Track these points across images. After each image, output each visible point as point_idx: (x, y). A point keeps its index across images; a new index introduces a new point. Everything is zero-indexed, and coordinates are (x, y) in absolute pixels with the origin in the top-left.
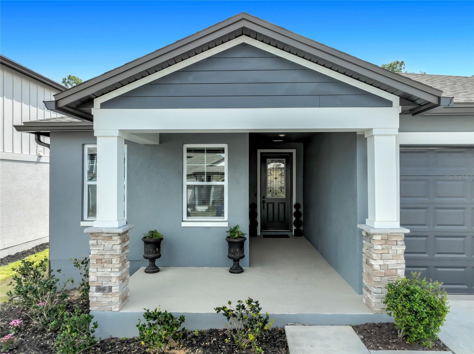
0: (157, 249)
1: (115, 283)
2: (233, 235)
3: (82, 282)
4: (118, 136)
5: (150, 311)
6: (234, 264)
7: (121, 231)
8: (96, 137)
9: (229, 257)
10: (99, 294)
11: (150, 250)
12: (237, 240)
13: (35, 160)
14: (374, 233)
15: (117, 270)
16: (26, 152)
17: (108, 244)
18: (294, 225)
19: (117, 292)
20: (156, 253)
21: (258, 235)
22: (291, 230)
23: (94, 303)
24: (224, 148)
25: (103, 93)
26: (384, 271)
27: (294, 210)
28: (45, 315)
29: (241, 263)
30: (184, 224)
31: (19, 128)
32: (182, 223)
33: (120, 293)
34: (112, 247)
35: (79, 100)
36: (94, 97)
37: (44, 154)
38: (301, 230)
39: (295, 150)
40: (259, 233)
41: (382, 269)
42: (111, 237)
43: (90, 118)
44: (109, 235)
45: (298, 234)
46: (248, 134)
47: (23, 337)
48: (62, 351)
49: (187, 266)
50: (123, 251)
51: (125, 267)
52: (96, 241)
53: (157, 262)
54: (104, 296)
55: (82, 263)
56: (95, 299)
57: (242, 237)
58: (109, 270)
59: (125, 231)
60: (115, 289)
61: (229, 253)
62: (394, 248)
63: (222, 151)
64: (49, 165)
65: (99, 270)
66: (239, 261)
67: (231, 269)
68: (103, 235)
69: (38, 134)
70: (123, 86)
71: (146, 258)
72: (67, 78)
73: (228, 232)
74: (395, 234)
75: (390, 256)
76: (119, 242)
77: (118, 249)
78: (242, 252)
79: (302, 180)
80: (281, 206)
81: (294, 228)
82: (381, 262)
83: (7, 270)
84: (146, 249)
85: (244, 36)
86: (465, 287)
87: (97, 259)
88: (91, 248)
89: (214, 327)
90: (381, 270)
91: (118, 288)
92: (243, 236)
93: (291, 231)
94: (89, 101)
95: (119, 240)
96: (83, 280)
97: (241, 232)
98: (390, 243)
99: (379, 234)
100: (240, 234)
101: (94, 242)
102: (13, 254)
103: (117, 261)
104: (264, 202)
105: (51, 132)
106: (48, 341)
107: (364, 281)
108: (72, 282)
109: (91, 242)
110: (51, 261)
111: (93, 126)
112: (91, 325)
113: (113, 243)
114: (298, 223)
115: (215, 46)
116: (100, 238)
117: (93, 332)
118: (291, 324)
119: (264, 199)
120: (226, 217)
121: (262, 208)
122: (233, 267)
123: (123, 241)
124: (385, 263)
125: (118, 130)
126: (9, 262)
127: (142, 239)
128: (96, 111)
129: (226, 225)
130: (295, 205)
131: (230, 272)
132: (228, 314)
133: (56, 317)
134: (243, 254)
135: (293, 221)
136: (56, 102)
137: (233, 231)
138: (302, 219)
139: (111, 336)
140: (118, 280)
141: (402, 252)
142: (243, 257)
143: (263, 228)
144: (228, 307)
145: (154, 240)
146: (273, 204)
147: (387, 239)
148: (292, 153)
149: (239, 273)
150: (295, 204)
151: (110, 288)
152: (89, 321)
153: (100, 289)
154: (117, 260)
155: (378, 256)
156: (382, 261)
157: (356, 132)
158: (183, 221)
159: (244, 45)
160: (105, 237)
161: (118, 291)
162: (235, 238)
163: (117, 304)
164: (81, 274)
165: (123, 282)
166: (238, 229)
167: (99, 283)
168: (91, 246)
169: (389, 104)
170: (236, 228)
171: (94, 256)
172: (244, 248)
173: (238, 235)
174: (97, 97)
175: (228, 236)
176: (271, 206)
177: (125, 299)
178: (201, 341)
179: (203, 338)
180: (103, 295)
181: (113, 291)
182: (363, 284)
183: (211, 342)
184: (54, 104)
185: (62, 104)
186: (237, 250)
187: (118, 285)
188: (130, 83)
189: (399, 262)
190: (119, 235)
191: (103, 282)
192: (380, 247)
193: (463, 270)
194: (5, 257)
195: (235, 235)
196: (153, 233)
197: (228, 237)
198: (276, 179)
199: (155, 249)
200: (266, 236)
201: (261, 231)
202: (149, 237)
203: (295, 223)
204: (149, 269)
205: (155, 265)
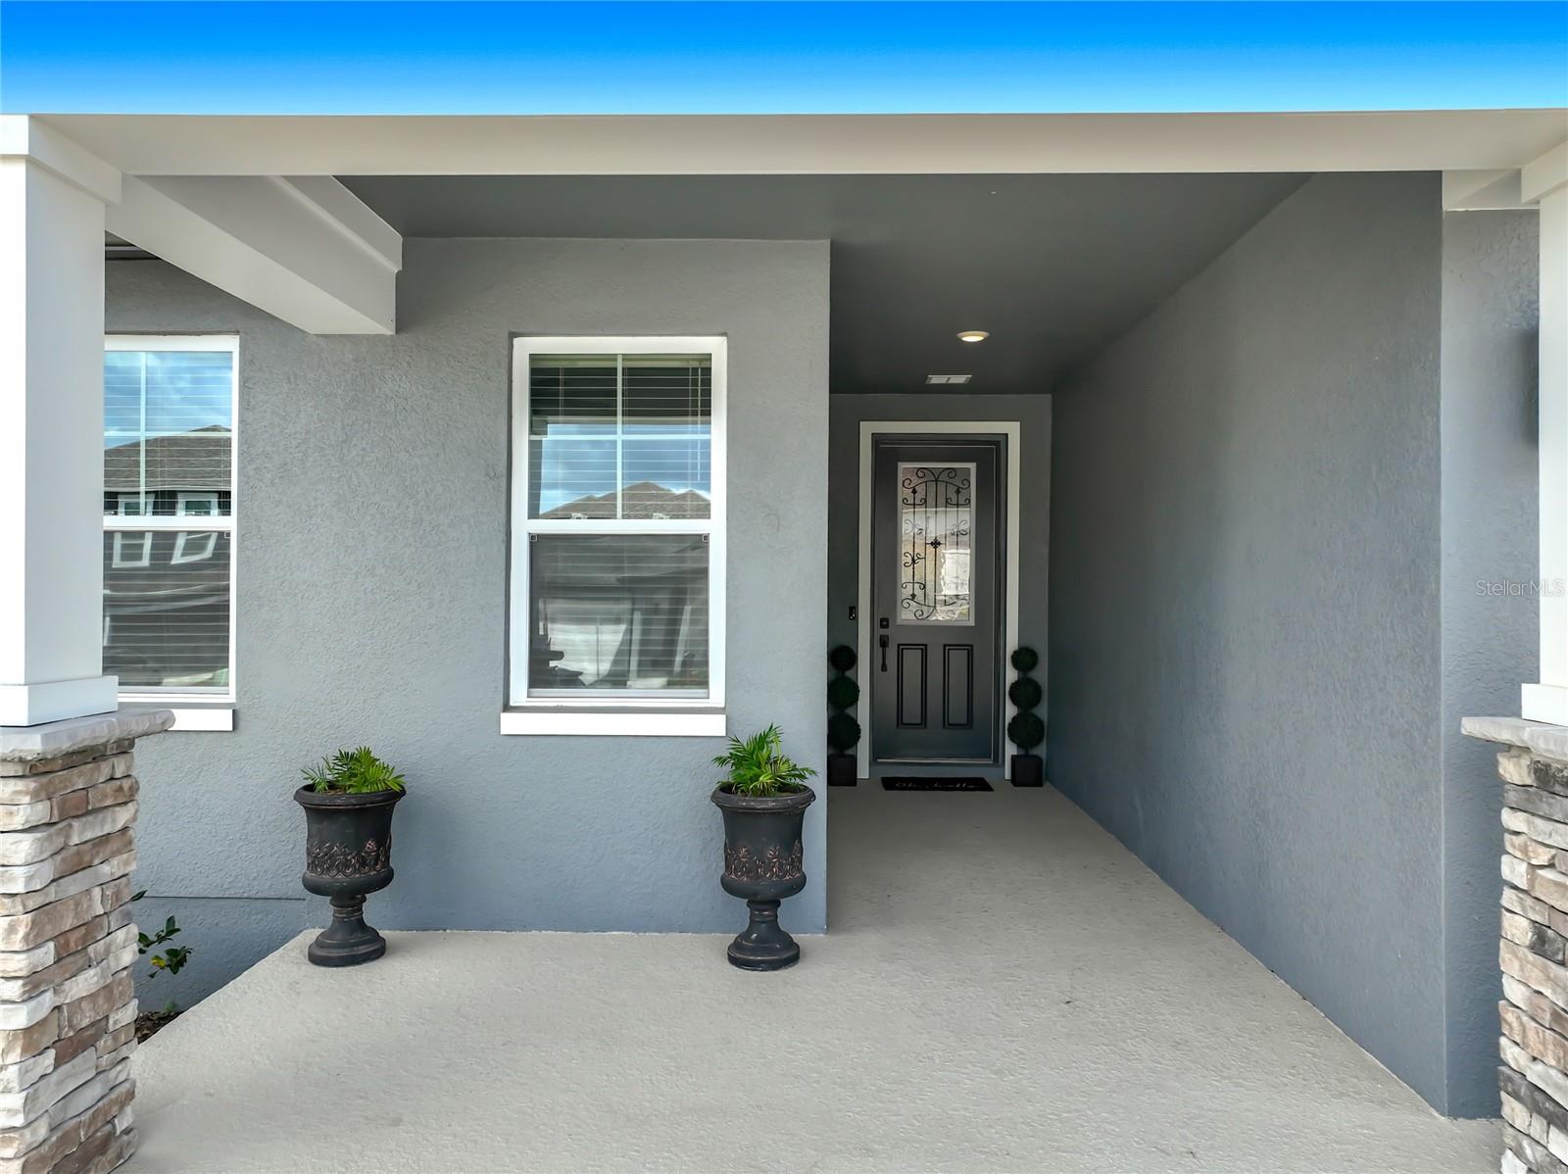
0: (371, 845)
2: (750, 774)
6: (752, 922)
9: (728, 887)
11: (331, 848)
12: (770, 803)
18: (1012, 739)
19: (13, 1129)
20: (363, 863)
21: (859, 777)
22: (996, 760)
27: (1011, 675)
29: (788, 915)
30: (511, 724)
32: (505, 716)
38: (1037, 759)
39: (1019, 423)
40: (863, 771)
45: (1029, 774)
49: (525, 927)
57: (791, 788)
61: (728, 867)
63: (695, 373)
66: (779, 904)
67: (736, 946)
71: (314, 888)
73: (722, 761)
76: (24, 812)
78: (792, 864)
79: (1045, 550)
80: (958, 658)
81: (1011, 750)
84: (317, 844)
91: (13, 1099)
92: (798, 781)
95: (27, 799)
97: (787, 761)
100: (783, 769)
103: (16, 932)
104: (885, 641)
107: (1510, 1053)
114: (1027, 731)
119: (884, 632)
120: (718, 691)
121: (880, 666)
122: (745, 936)
127: (298, 797)
129: (715, 726)
130: (1015, 652)
131: (734, 961)
134: (799, 870)
135: (1008, 720)
138: (1042, 711)
140: (19, 1050)
142: (799, 885)
145: (354, 801)
146: (924, 649)
148: (1006, 435)
149: (774, 966)
150: (1016, 648)
158: (507, 708)
161: (18, 1119)
162: (763, 792)
165: (63, 1059)
166: (774, 745)
170: (762, 741)
172: (800, 842)
173: (775, 776)
175: (725, 780)
176: (912, 658)
182: (1503, 1068)
186: (770, 853)
190: (28, 768)
195: (756, 777)
196: (355, 762)
197: (726, 788)
198: (935, 548)
199: (360, 846)
200: (890, 784)
202: (332, 786)
203: (1016, 730)
204: (330, 946)
205: (361, 921)
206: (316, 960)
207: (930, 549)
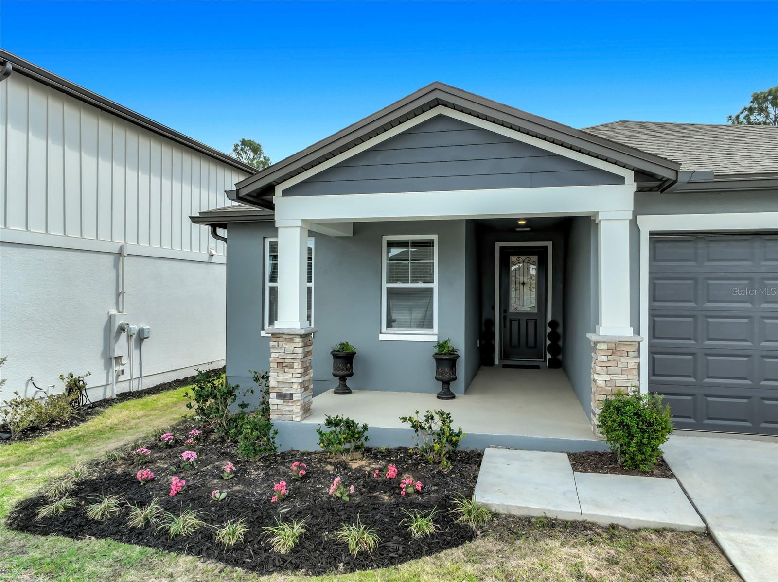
0: (348, 365)
1: (297, 389)
2: (442, 350)
3: (262, 400)
4: (300, 227)
5: (331, 418)
6: (443, 388)
7: (303, 332)
8: (277, 228)
9: (437, 379)
10: (280, 402)
11: (340, 365)
12: (446, 357)
13: (206, 258)
14: (598, 341)
15: (299, 375)
16: (196, 250)
17: (290, 347)
18: (549, 352)
20: (347, 370)
21: (495, 364)
23: (274, 410)
24: (434, 240)
25: (284, 179)
26: (610, 388)
27: (549, 330)
28: (225, 424)
29: (453, 387)
30: (382, 337)
31: (194, 220)
32: (380, 335)
33: (302, 402)
34: (293, 350)
35: (260, 188)
36: (275, 183)
37: (216, 252)
38: (558, 359)
39: (552, 242)
40: (497, 362)
41: (608, 386)
42: (292, 339)
43: (271, 207)
44: (290, 337)
45: (555, 364)
46: (465, 221)
47: (202, 446)
48: (243, 449)
50: (306, 356)
51: (307, 375)
52: (277, 342)
53: (349, 382)
54: (285, 404)
55: (263, 377)
56: (275, 407)
57: (454, 354)
58: (291, 375)
59: (307, 332)
60: (296, 396)
61: (437, 373)
62: (623, 360)
63: (429, 244)
64: (225, 267)
65: (280, 375)
66: (450, 384)
67: (439, 394)
68: (284, 336)
69: (214, 227)
70: (306, 170)
71: (335, 375)
72: (240, 144)
73: (436, 347)
74: (625, 343)
75: (618, 370)
76: (301, 344)
77: (300, 352)
78: (453, 373)
80: (531, 324)
81: (549, 356)
82: (607, 378)
83: (176, 395)
84: (336, 364)
85: (440, 106)
86: (748, 424)
87: (277, 363)
88: (272, 350)
89: (404, 446)
90: (606, 387)
91: (299, 395)
92: (456, 352)
93: (545, 360)
94: (270, 189)
96: (263, 398)
97: (452, 347)
98: (619, 354)
99: (605, 342)
101: (275, 344)
102: (181, 378)
104: (505, 318)
105: (228, 223)
106: (228, 450)
107: (592, 404)
108: (252, 392)
109: (272, 344)
110: (227, 377)
111: (274, 215)
112: (272, 432)
113: (294, 345)
114: (554, 349)
115: (406, 119)
116: (281, 339)
117: (273, 438)
118: (494, 446)
119: (505, 314)
120: (436, 330)
122: (442, 391)
123: (305, 345)
124: (612, 378)
125: (300, 220)
126: (177, 386)
127: (331, 353)
128: (278, 199)
129: (435, 339)
130: (550, 322)
131: (438, 397)
132: (416, 427)
133: (236, 426)
134: (456, 375)
135: (548, 345)
136: (238, 191)
137: (441, 345)
138: (560, 343)
139: (292, 448)
140: (300, 387)
141: (634, 365)
142: (455, 379)
143: (504, 355)
144: (415, 418)
145: (345, 354)
146: (519, 321)
147: (616, 347)
148: (547, 246)
149: (448, 399)
150: (550, 320)
151: (291, 395)
152: (269, 429)
153: (280, 396)
154: (298, 365)
155: (603, 369)
156: (609, 376)
157: (590, 216)
158: (381, 333)
159: (440, 117)
160: (286, 338)
161: (300, 399)
162: (445, 354)
163: (298, 413)
164: (261, 391)
165: (305, 391)
166: (449, 343)
167: (279, 390)
168: (272, 349)
169: (620, 180)
170: (446, 342)
171: (275, 360)
172: (455, 368)
173: (449, 351)
174: (278, 184)
175: (436, 352)
176: (515, 325)
177: (307, 410)
178: (387, 456)
179: (389, 454)
180: (284, 402)
181: (295, 399)
182: (591, 408)
183: (398, 457)
184: (235, 192)
185: (243, 193)
186: (447, 370)
187: (299, 392)
188: (313, 166)
189: (631, 378)
190: (301, 336)
191: (284, 389)
192: (605, 359)
193: (745, 401)
194: (173, 381)
195: (444, 351)
196: (344, 346)
197: (436, 354)
199: (346, 365)
200: (505, 366)
201: (500, 359)
202: (338, 351)
203: (551, 349)
204: (339, 390)
205: (346, 386)
206: (335, 393)
207: (522, 286)
